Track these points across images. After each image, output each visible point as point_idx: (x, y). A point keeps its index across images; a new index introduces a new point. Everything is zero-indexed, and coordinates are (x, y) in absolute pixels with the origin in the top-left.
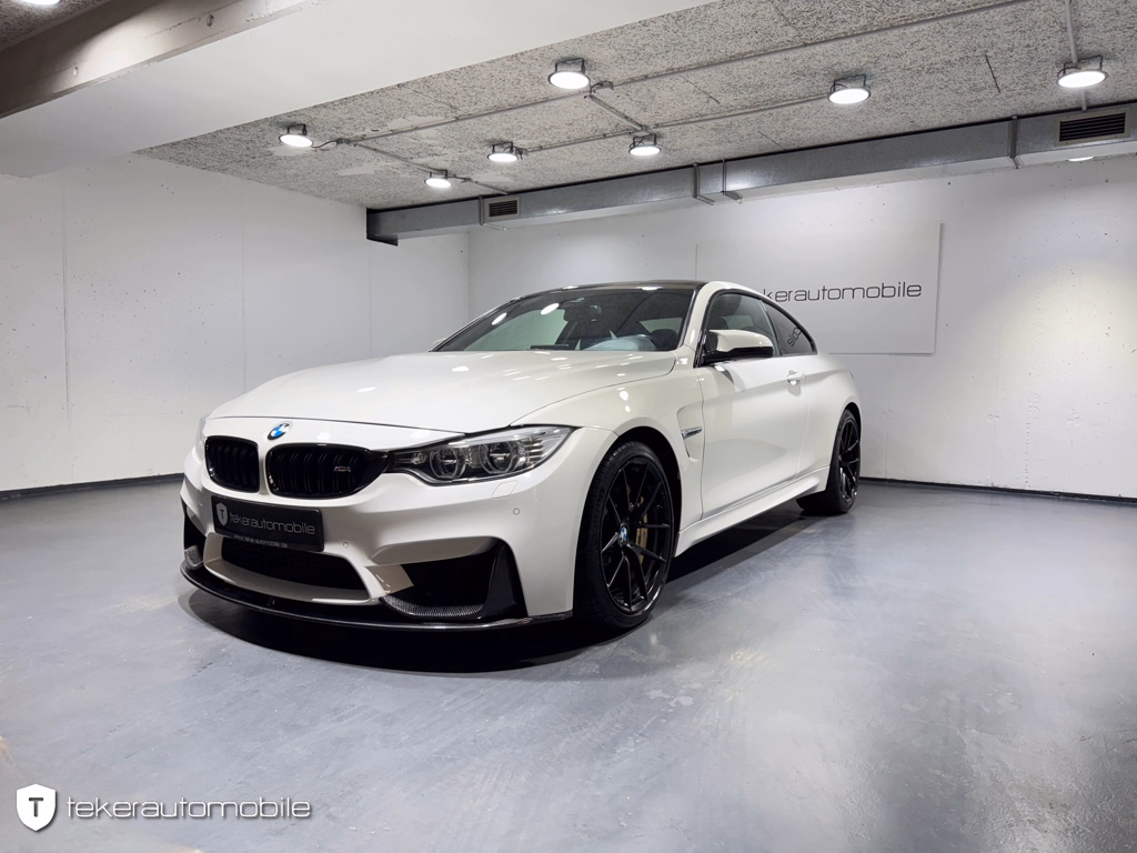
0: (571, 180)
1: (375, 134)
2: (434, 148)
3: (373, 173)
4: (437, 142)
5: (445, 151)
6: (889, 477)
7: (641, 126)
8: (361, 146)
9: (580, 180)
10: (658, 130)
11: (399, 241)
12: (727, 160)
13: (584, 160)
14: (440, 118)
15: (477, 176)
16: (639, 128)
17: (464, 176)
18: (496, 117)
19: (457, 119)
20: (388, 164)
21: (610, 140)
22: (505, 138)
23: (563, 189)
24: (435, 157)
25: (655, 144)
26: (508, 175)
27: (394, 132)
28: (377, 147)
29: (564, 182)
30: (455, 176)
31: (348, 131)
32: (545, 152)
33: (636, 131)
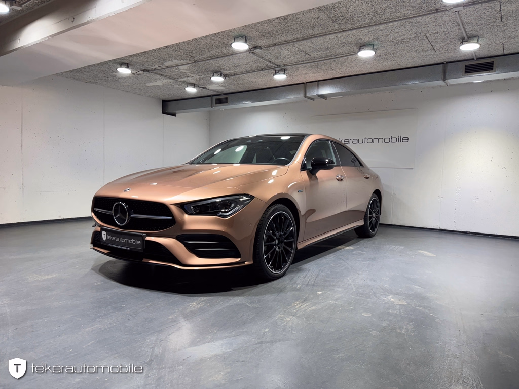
1: (159, 68)
3: (162, 84)
5: (192, 75)
6: (393, 224)
8: (155, 73)
10: (285, 67)
11: (177, 115)
12: (319, 81)
13: (255, 80)
14: (187, 61)
15: (209, 87)
17: (203, 86)
19: (195, 62)
20: (169, 81)
21: (265, 71)
22: (218, 70)
24: (188, 78)
25: (285, 73)
26: (222, 86)
27: (168, 67)
28: (162, 73)
30: (199, 87)
31: (147, 66)
32: (237, 76)
33: (275, 68)
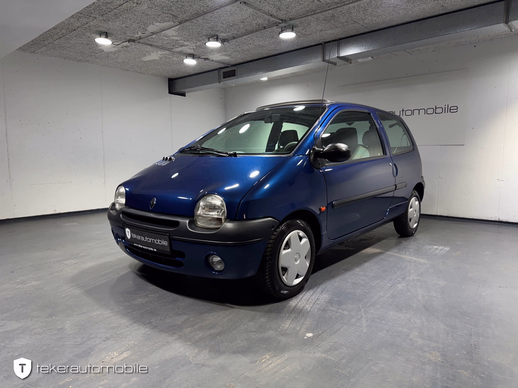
0: (261, 56)
1: (144, 35)
3: (159, 58)
4: (179, 38)
6: (438, 214)
7: (282, 20)
8: (142, 43)
9: (265, 56)
10: (292, 22)
11: (187, 94)
12: (340, 39)
13: (261, 43)
14: (171, 23)
15: (211, 57)
16: (281, 22)
17: (205, 57)
18: (200, 20)
19: (180, 23)
20: (163, 53)
22: (213, 33)
23: (257, 61)
25: (293, 30)
26: (225, 55)
27: (153, 33)
28: (152, 43)
29: (258, 58)
30: (199, 58)
31: (129, 35)
32: (238, 40)
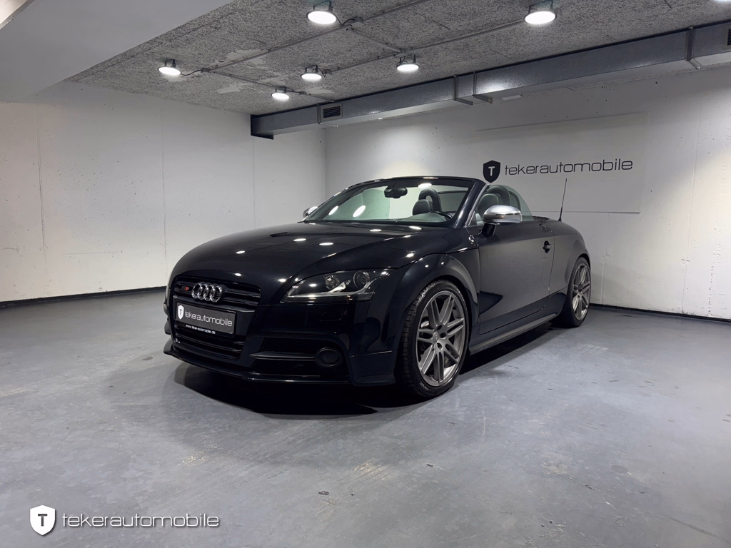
0: (373, 90)
1: (223, 64)
2: (268, 72)
3: (239, 91)
4: (267, 68)
5: (275, 74)
6: (604, 304)
7: (401, 49)
8: (219, 73)
9: (379, 90)
11: (275, 136)
12: (477, 72)
16: (399, 51)
17: (300, 90)
18: (295, 47)
19: (270, 51)
20: (246, 84)
21: (385, 60)
22: (311, 62)
23: (369, 97)
25: (414, 62)
27: (234, 62)
28: (231, 73)
29: (370, 92)
32: (344, 71)
33: (398, 53)
